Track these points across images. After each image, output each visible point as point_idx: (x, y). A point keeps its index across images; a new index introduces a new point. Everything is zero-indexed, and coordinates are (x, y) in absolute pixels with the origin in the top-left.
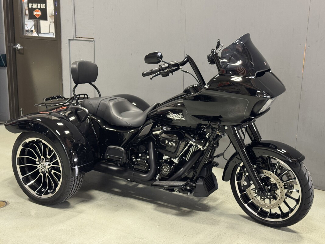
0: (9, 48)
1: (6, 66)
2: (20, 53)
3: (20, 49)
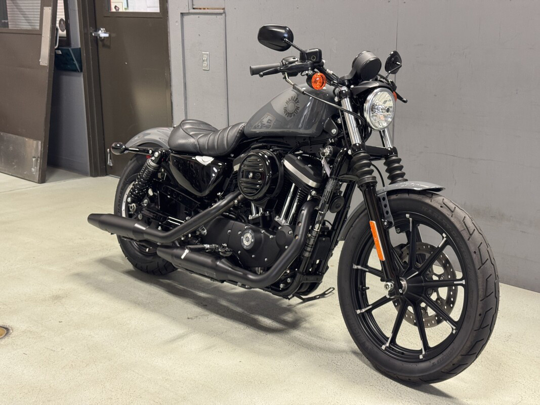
0: (85, 35)
1: (81, 71)
2: (104, 45)
3: (104, 37)
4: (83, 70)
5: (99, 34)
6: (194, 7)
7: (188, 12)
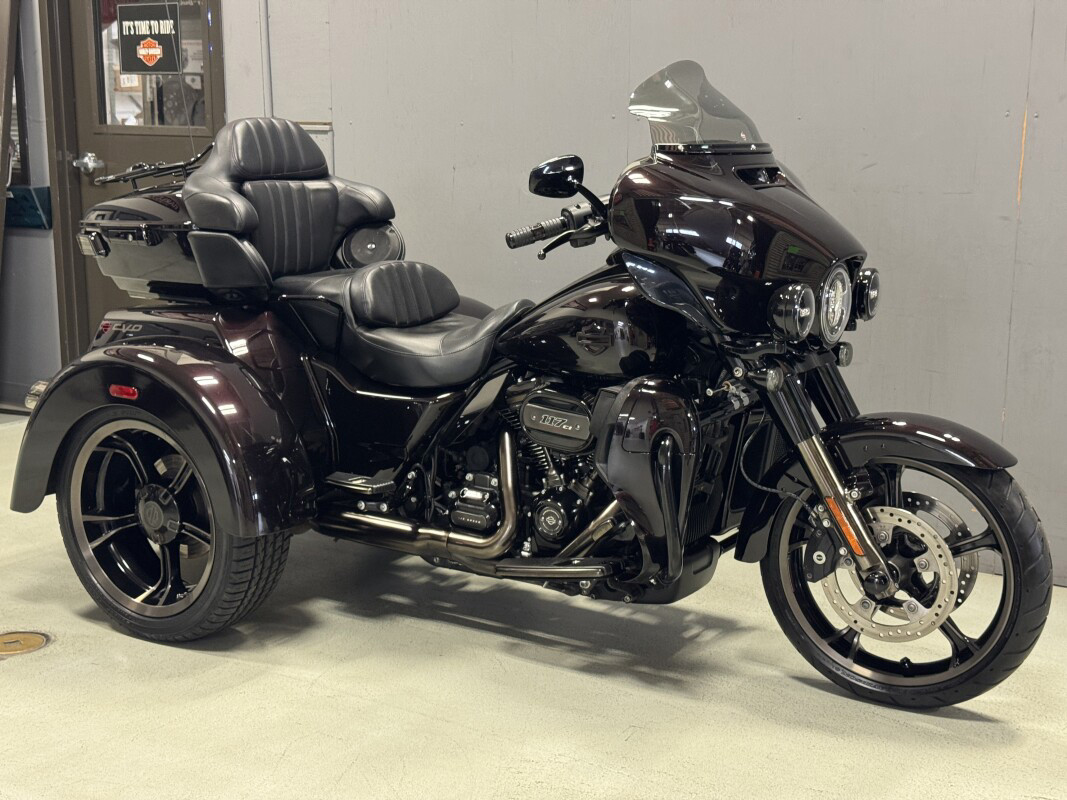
0: (59, 167)
2: (92, 183)
3: (94, 169)
4: (55, 223)
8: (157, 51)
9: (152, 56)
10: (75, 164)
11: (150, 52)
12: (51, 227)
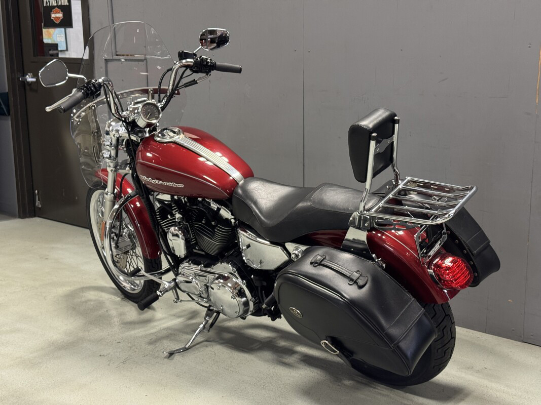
0: (12, 80)
2: (31, 90)
3: (32, 82)
4: (11, 113)
5: (26, 79)
6: (117, 53)
7: (111, 58)
8: (60, 15)
9: (58, 17)
10: (21, 79)
11: (57, 15)
12: (9, 114)
